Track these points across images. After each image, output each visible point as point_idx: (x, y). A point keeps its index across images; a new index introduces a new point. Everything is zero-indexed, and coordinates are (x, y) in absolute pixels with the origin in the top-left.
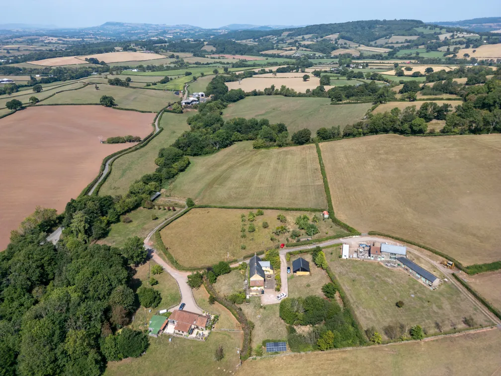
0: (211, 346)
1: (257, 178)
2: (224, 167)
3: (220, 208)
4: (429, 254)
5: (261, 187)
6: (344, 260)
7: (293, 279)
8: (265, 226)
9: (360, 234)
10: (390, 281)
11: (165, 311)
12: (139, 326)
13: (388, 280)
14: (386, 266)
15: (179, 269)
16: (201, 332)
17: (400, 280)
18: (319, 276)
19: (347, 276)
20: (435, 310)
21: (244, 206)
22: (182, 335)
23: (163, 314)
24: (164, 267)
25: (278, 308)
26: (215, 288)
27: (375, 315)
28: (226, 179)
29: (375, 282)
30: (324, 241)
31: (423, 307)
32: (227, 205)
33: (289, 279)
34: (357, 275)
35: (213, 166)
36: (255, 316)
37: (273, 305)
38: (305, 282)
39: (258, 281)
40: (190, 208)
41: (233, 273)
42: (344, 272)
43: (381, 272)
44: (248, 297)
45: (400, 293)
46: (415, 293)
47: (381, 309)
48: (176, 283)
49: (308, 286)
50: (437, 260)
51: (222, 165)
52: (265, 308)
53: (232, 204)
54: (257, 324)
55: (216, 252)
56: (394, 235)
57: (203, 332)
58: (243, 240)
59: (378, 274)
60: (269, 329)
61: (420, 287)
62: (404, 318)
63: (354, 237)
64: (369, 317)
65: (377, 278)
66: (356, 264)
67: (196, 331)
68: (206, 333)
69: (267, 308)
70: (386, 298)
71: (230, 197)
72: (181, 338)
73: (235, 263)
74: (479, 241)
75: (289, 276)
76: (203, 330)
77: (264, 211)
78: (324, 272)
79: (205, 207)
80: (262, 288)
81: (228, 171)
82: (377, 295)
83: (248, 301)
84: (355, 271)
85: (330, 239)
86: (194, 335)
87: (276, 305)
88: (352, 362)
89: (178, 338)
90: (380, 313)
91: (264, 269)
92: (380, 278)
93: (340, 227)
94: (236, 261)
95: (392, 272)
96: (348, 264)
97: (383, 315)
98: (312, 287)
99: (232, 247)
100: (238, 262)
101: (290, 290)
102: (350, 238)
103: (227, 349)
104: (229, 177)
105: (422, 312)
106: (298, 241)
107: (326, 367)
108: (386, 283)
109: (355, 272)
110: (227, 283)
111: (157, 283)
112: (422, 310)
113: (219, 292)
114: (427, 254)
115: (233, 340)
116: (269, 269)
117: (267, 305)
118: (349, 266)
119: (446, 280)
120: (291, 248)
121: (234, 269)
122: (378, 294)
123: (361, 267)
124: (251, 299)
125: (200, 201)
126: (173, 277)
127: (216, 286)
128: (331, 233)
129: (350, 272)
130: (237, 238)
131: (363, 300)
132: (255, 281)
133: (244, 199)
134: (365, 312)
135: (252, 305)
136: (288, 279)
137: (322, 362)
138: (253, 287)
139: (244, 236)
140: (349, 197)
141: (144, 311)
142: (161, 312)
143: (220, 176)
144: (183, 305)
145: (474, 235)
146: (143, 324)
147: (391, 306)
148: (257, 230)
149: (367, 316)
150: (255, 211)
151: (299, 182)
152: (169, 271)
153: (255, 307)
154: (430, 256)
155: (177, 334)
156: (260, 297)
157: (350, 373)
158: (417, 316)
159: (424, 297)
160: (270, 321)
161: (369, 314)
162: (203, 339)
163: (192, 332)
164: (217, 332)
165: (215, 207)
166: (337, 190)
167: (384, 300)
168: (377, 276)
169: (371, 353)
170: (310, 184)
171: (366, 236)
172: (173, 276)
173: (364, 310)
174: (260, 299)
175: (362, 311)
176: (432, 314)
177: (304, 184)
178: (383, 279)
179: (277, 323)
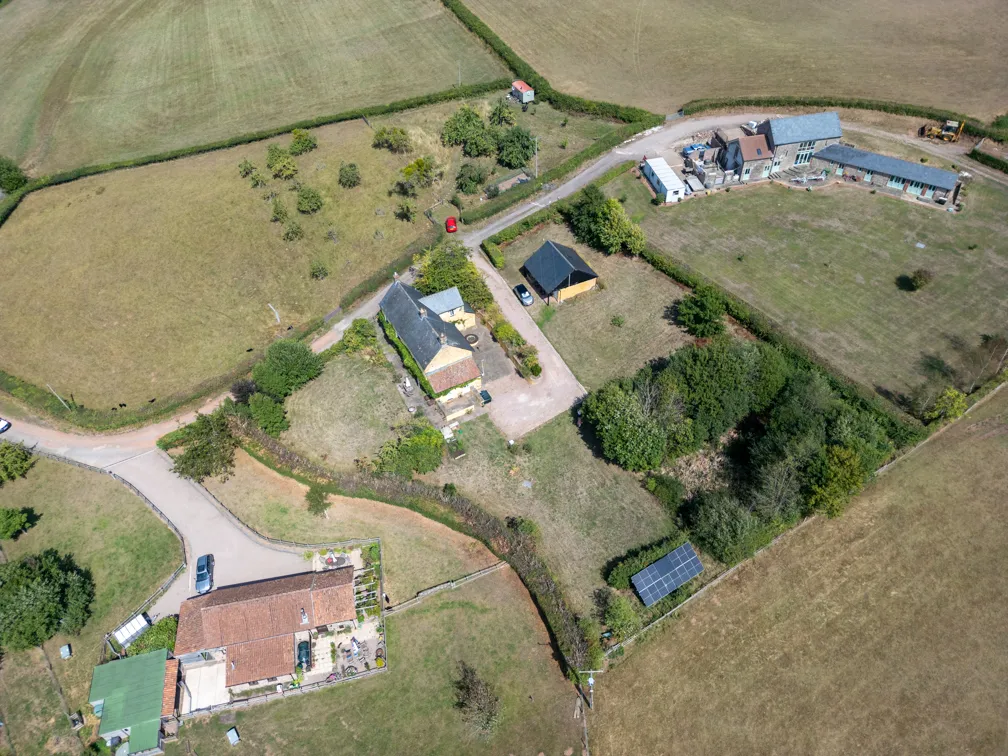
0: (421, 681)
1: (214, 41)
2: (71, 35)
3: (138, 164)
4: (878, 120)
5: (249, 67)
6: (672, 206)
7: (558, 318)
8: (349, 180)
9: (660, 121)
10: (835, 223)
11: (139, 623)
12: (45, 741)
13: (830, 222)
14: (798, 187)
15: (101, 430)
16: (344, 640)
17: (863, 212)
18: (630, 280)
19: (708, 251)
20: (1002, 265)
21: (227, 139)
22: (272, 689)
23: (139, 642)
24: (28, 443)
25: (571, 431)
26: (301, 447)
27: (866, 336)
28: (103, 69)
29: (801, 243)
30: (572, 170)
31: (970, 268)
32: (158, 151)
33: (544, 321)
34: (739, 239)
35: (22, 42)
36: (512, 489)
37: (548, 426)
38: (599, 315)
39: (455, 366)
40: (17, 194)
41: (337, 368)
42: (697, 243)
43: (800, 209)
44: (448, 434)
45: (886, 249)
46: (922, 237)
47: (870, 314)
48: (122, 488)
49: (616, 322)
50: (907, 129)
51: (58, 31)
52: (527, 448)
53: (179, 143)
54: (537, 514)
55: (221, 318)
56: (753, 96)
57: (354, 633)
58: (298, 245)
59: (792, 217)
60: (591, 517)
61: (924, 215)
62: (946, 317)
63: (648, 132)
64: (857, 349)
65: (799, 229)
66: (714, 206)
67: (322, 647)
68: (367, 631)
69: (536, 447)
70: (860, 278)
71: (154, 123)
72: (276, 702)
73: (321, 334)
74: (963, 52)
75: (535, 313)
76: (348, 630)
77: (313, 133)
78: (634, 263)
79: (79, 175)
80: (477, 384)
81: (94, 44)
82: (832, 279)
83: (456, 449)
84: (724, 229)
85: (588, 157)
86: (323, 665)
87: (557, 421)
88: (920, 513)
89: (260, 710)
90: (875, 326)
91: (446, 317)
92: (803, 225)
93: (588, 117)
94: (318, 327)
95: (824, 197)
96: (693, 214)
97: (888, 328)
98: (630, 321)
99: (272, 283)
100: (328, 328)
101: (568, 357)
102: (641, 138)
103: (489, 660)
104: (111, 62)
105: (973, 283)
106: (493, 194)
107: (862, 567)
108: (827, 234)
109: (729, 232)
110: (337, 413)
111: (32, 518)
112: (970, 276)
113: (324, 457)
114: (873, 119)
115: (490, 616)
116: (460, 314)
117: (529, 436)
118: (698, 219)
119: (966, 174)
120: (483, 222)
121: (330, 354)
122: (833, 273)
123: (735, 211)
124: (460, 438)
125: (42, 161)
126: (91, 468)
127: (296, 437)
128: (576, 142)
129: (712, 238)
130: (270, 245)
131: (807, 307)
132: (446, 372)
133: (211, 115)
134: (833, 340)
135: (476, 456)
136: (540, 325)
137: (839, 556)
138: (445, 392)
139: (293, 235)
140: (551, 29)
141: (32, 665)
142: (124, 635)
143: (75, 65)
144: (206, 565)
145: (942, 41)
146: (62, 724)
147: (889, 296)
148: (327, 200)
149: (849, 349)
150: (285, 143)
151: (367, 23)
152: (61, 451)
153: (491, 458)
154: (882, 125)
155: (247, 694)
156: (485, 416)
157: (946, 554)
158: (971, 297)
159: (950, 238)
160: (574, 487)
161: (850, 342)
162: (373, 664)
163: (309, 654)
164: (412, 612)
165: (119, 167)
166: (503, 19)
167: (860, 286)
168: (794, 223)
169: (946, 457)
170: (408, 22)
171: (677, 121)
172: (92, 463)
173: (828, 335)
174: (490, 424)
175: (825, 340)
176: (1002, 279)
177: (388, 26)
178: (815, 225)
179: (603, 485)
